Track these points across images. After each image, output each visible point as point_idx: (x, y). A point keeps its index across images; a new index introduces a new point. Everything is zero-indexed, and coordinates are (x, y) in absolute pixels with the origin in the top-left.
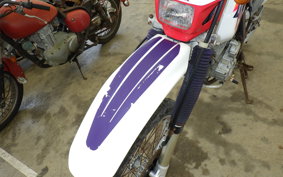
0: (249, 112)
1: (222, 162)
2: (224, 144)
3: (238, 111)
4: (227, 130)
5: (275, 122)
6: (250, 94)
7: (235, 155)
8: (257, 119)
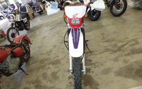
0: (93, 54)
1: (95, 68)
2: (92, 64)
3: (90, 55)
4: (91, 61)
5: (101, 53)
6: (91, 50)
7: (97, 64)
8: (96, 55)
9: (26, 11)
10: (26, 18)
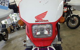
9: (6, 27)
10: (5, 32)
